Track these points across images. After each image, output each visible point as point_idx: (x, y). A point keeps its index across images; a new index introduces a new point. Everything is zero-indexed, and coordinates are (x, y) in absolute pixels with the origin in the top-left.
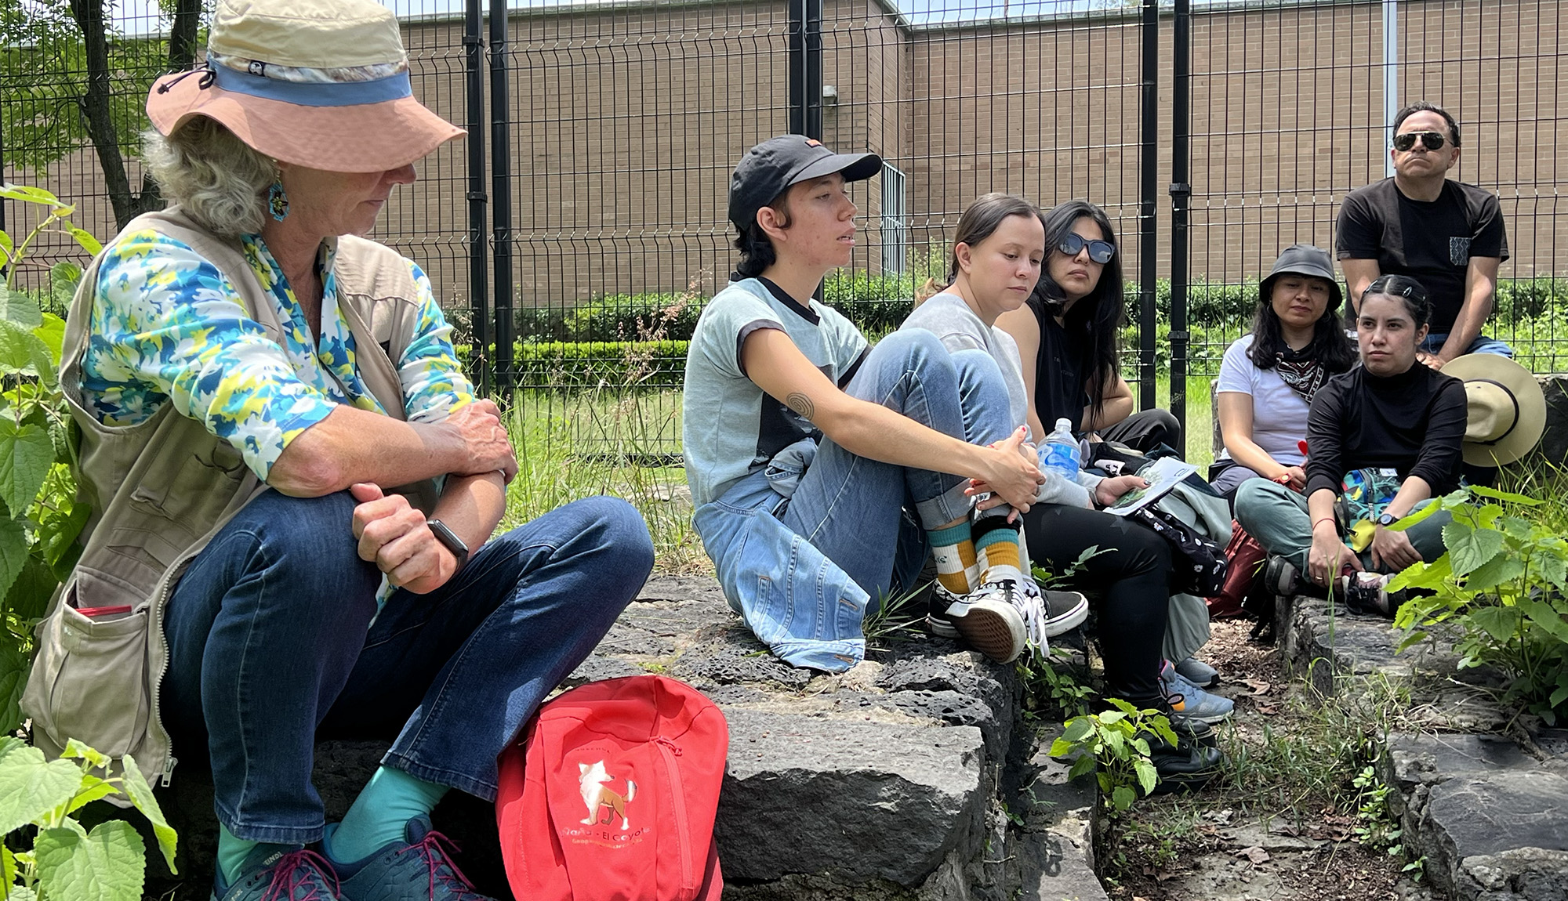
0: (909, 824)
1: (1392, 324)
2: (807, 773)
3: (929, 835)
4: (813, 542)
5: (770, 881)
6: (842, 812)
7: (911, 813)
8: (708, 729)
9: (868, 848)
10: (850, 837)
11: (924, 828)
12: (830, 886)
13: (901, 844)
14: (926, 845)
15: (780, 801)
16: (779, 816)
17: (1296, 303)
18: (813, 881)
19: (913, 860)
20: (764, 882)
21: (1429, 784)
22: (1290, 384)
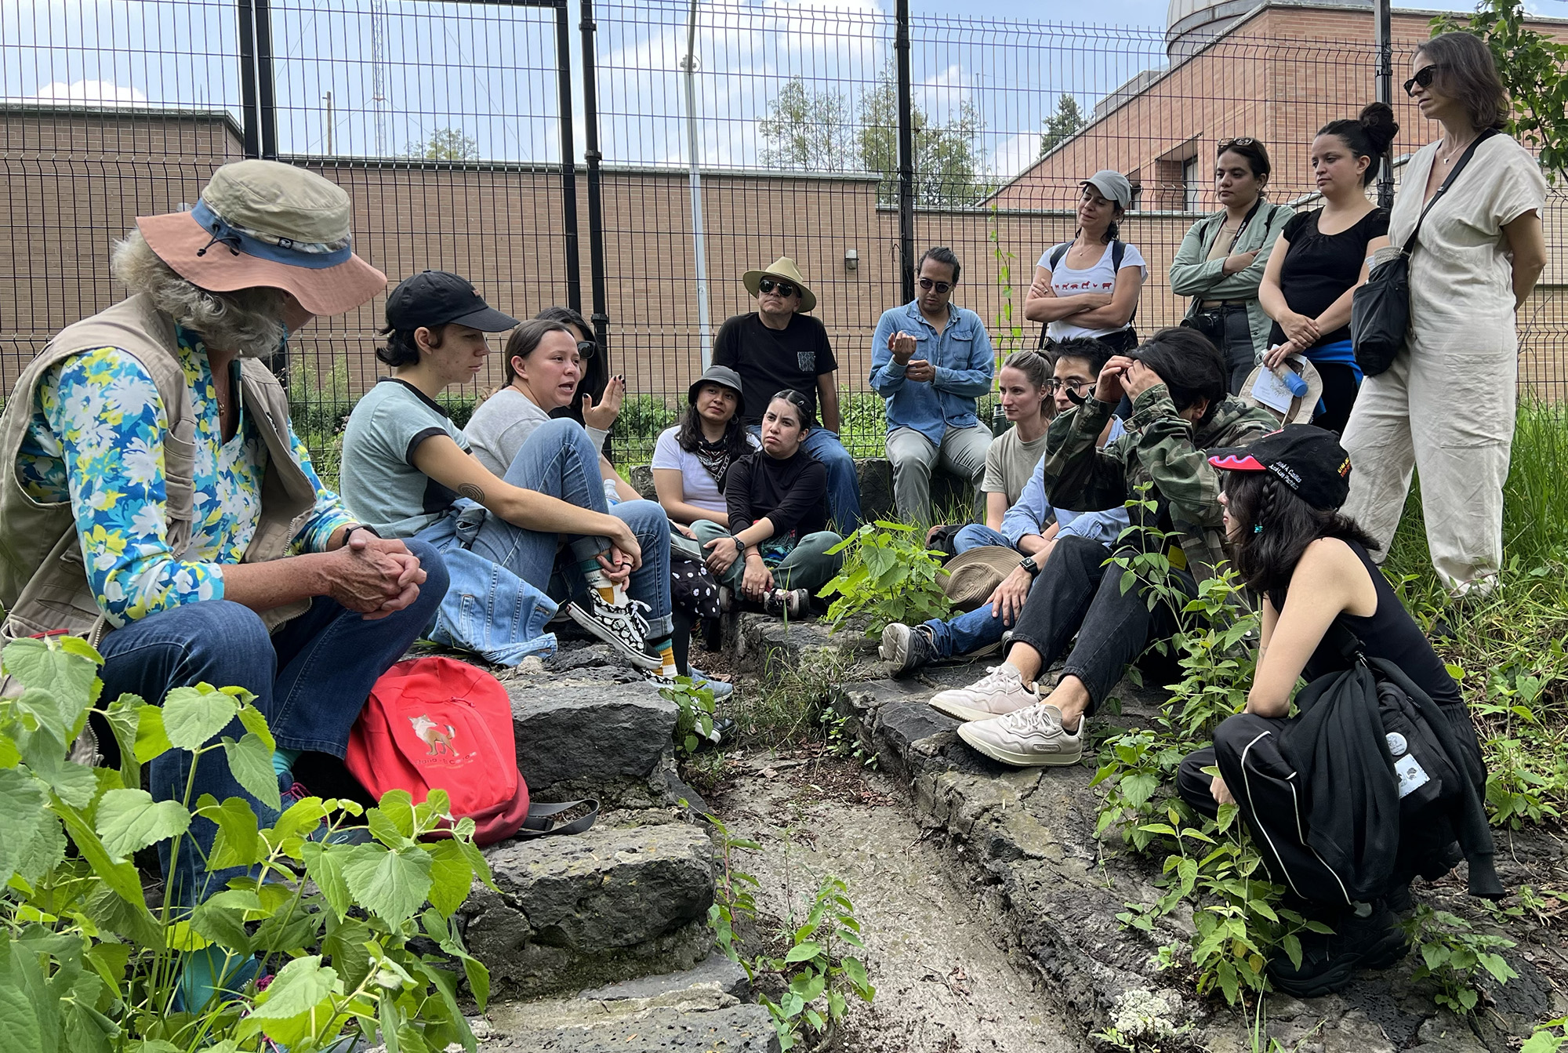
0: (642, 735)
1: (785, 421)
2: (570, 710)
3: (656, 741)
4: (505, 566)
5: (543, 789)
6: (596, 734)
7: (642, 727)
8: (487, 688)
9: (613, 755)
10: (601, 751)
11: (652, 736)
12: (587, 785)
13: (637, 749)
14: (653, 747)
15: (551, 732)
16: (551, 743)
17: (713, 404)
18: (575, 784)
19: (645, 758)
20: (539, 790)
21: (876, 708)
22: (705, 466)
